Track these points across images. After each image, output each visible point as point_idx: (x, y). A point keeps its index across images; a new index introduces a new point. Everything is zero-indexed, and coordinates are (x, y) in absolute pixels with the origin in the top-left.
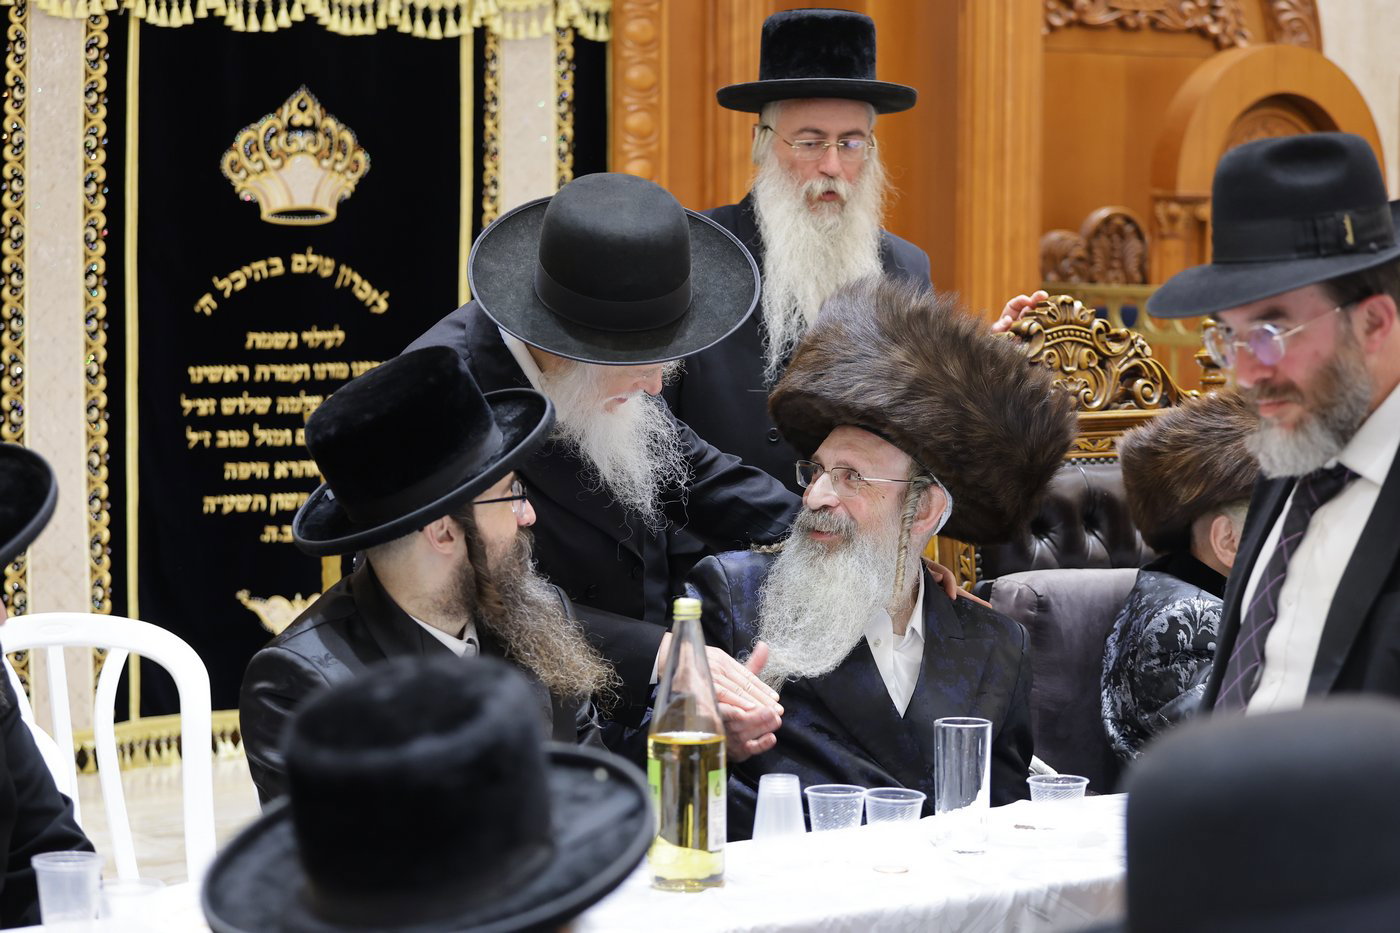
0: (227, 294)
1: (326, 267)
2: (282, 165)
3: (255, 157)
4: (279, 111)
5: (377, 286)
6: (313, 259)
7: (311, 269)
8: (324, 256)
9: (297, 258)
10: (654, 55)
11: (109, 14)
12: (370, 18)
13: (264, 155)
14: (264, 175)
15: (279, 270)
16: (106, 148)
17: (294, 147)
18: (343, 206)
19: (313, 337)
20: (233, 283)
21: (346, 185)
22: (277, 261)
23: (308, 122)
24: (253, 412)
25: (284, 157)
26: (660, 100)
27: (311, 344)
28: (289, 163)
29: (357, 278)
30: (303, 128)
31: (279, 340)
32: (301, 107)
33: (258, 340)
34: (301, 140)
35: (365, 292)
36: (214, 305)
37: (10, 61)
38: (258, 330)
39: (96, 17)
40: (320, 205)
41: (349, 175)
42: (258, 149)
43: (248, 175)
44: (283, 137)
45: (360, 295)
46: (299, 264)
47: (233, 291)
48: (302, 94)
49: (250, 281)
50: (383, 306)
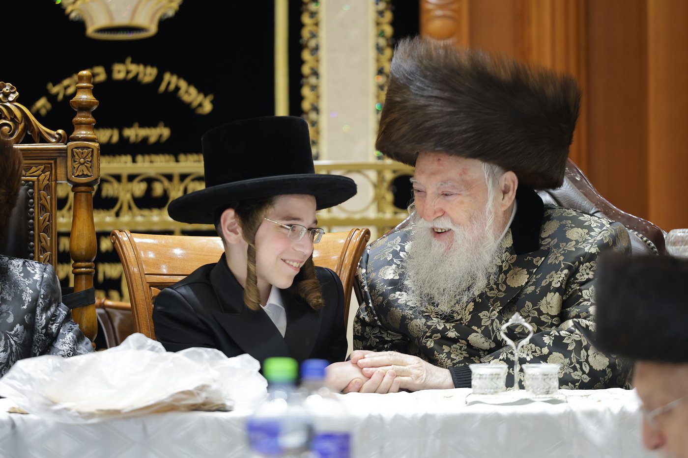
1: (148, 74)
5: (203, 90)
6: (133, 67)
7: (131, 76)
8: (145, 65)
9: (118, 67)
15: (103, 77)
18: (164, 24)
19: (133, 133)
20: (66, 88)
21: (170, 6)
22: (100, 70)
27: (133, 139)
29: (183, 84)
31: (103, 135)
35: (191, 95)
36: (49, 106)
40: (139, 21)
45: (186, 98)
46: (119, 72)
47: (64, 95)
50: (208, 107)
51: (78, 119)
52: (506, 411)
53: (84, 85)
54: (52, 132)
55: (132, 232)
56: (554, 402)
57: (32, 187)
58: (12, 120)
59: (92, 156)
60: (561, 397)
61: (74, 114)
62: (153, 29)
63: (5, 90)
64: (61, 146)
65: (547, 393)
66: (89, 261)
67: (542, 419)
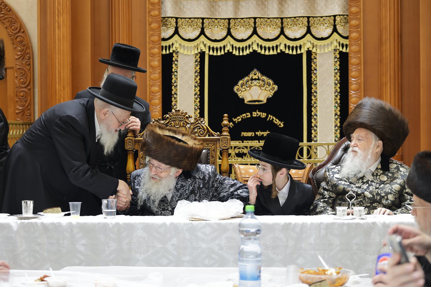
0: (236, 122)
1: (264, 115)
2: (250, 89)
3: (243, 87)
4: (249, 75)
5: (281, 120)
6: (259, 113)
7: (258, 116)
8: (263, 112)
9: (254, 113)
10: (359, 55)
11: (200, 53)
12: (275, 50)
13: (245, 87)
14: (245, 92)
15: (249, 116)
16: (199, 86)
17: (253, 85)
18: (268, 99)
19: (259, 133)
20: (238, 119)
21: (270, 94)
22: (248, 114)
23: (257, 78)
24: (243, 152)
25: (250, 87)
26: (361, 68)
27: (259, 135)
28: (252, 88)
29: (274, 118)
30: (255, 79)
31: (249, 134)
32: (255, 74)
33: (244, 134)
34: (255, 82)
35: (277, 122)
36: (233, 125)
37: (174, 66)
38: (244, 132)
39: (197, 54)
40: (261, 99)
41: (271, 91)
42: (244, 85)
43: (242, 92)
44: (250, 82)
45: (275, 122)
47: (238, 122)
48: (255, 70)
49: (242, 119)
50: (282, 125)
51: (223, 129)
52: (346, 222)
53: (226, 118)
54: (216, 133)
55: (239, 164)
56: (363, 219)
57: (209, 150)
58: (203, 129)
59: (228, 141)
60: (365, 218)
61: (222, 127)
62: (265, 101)
63: (201, 120)
64: (218, 137)
65: (360, 216)
66: (227, 173)
67: (357, 224)
